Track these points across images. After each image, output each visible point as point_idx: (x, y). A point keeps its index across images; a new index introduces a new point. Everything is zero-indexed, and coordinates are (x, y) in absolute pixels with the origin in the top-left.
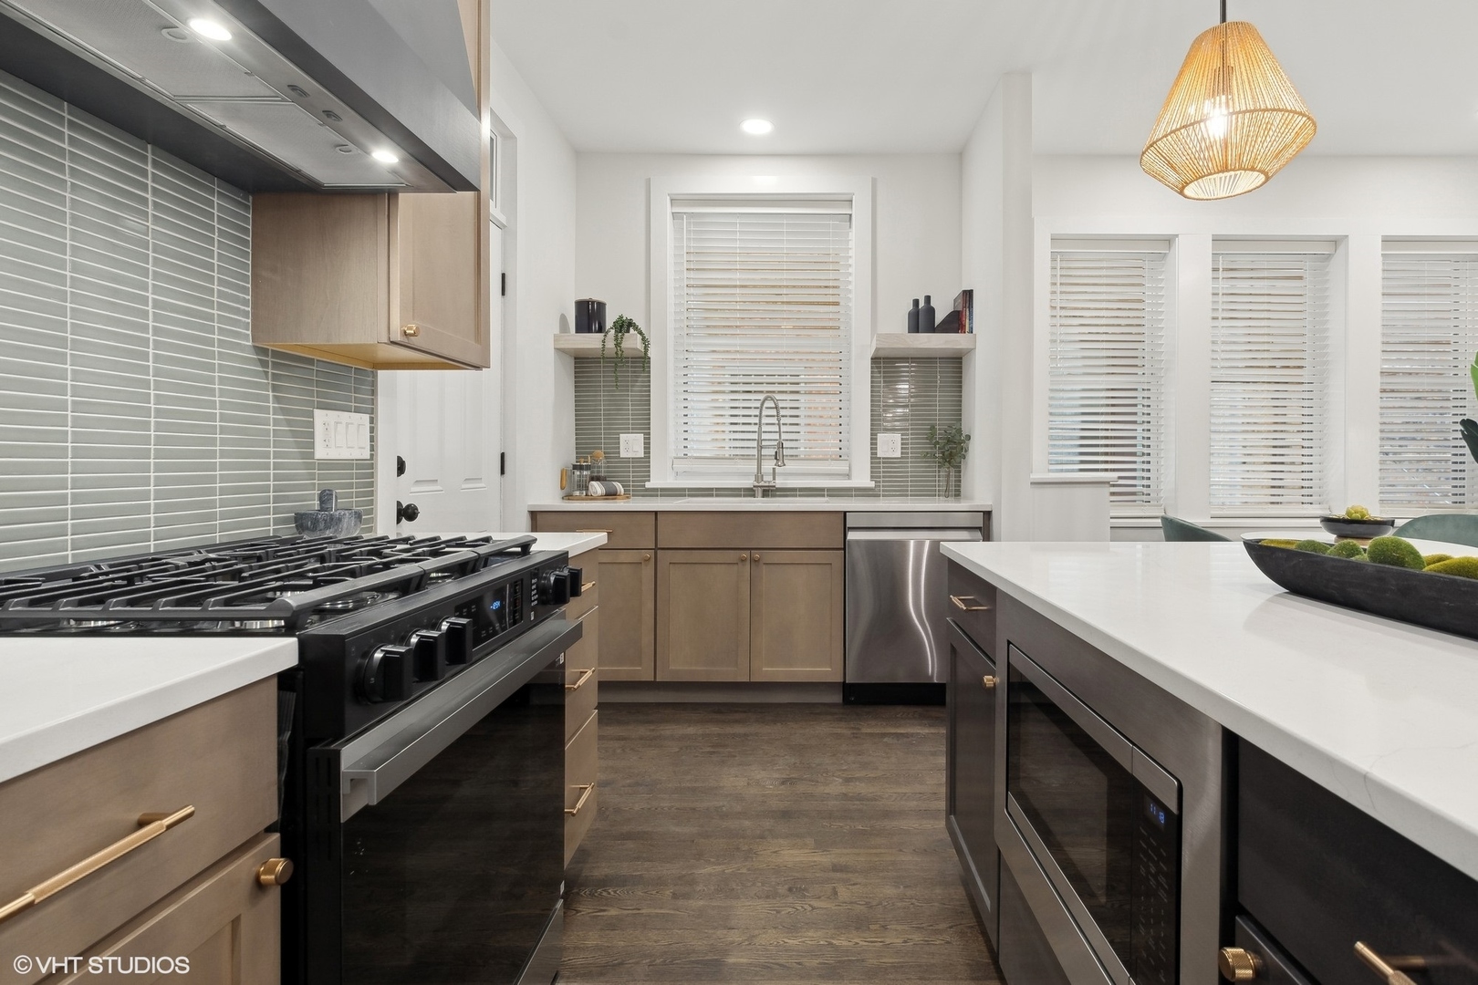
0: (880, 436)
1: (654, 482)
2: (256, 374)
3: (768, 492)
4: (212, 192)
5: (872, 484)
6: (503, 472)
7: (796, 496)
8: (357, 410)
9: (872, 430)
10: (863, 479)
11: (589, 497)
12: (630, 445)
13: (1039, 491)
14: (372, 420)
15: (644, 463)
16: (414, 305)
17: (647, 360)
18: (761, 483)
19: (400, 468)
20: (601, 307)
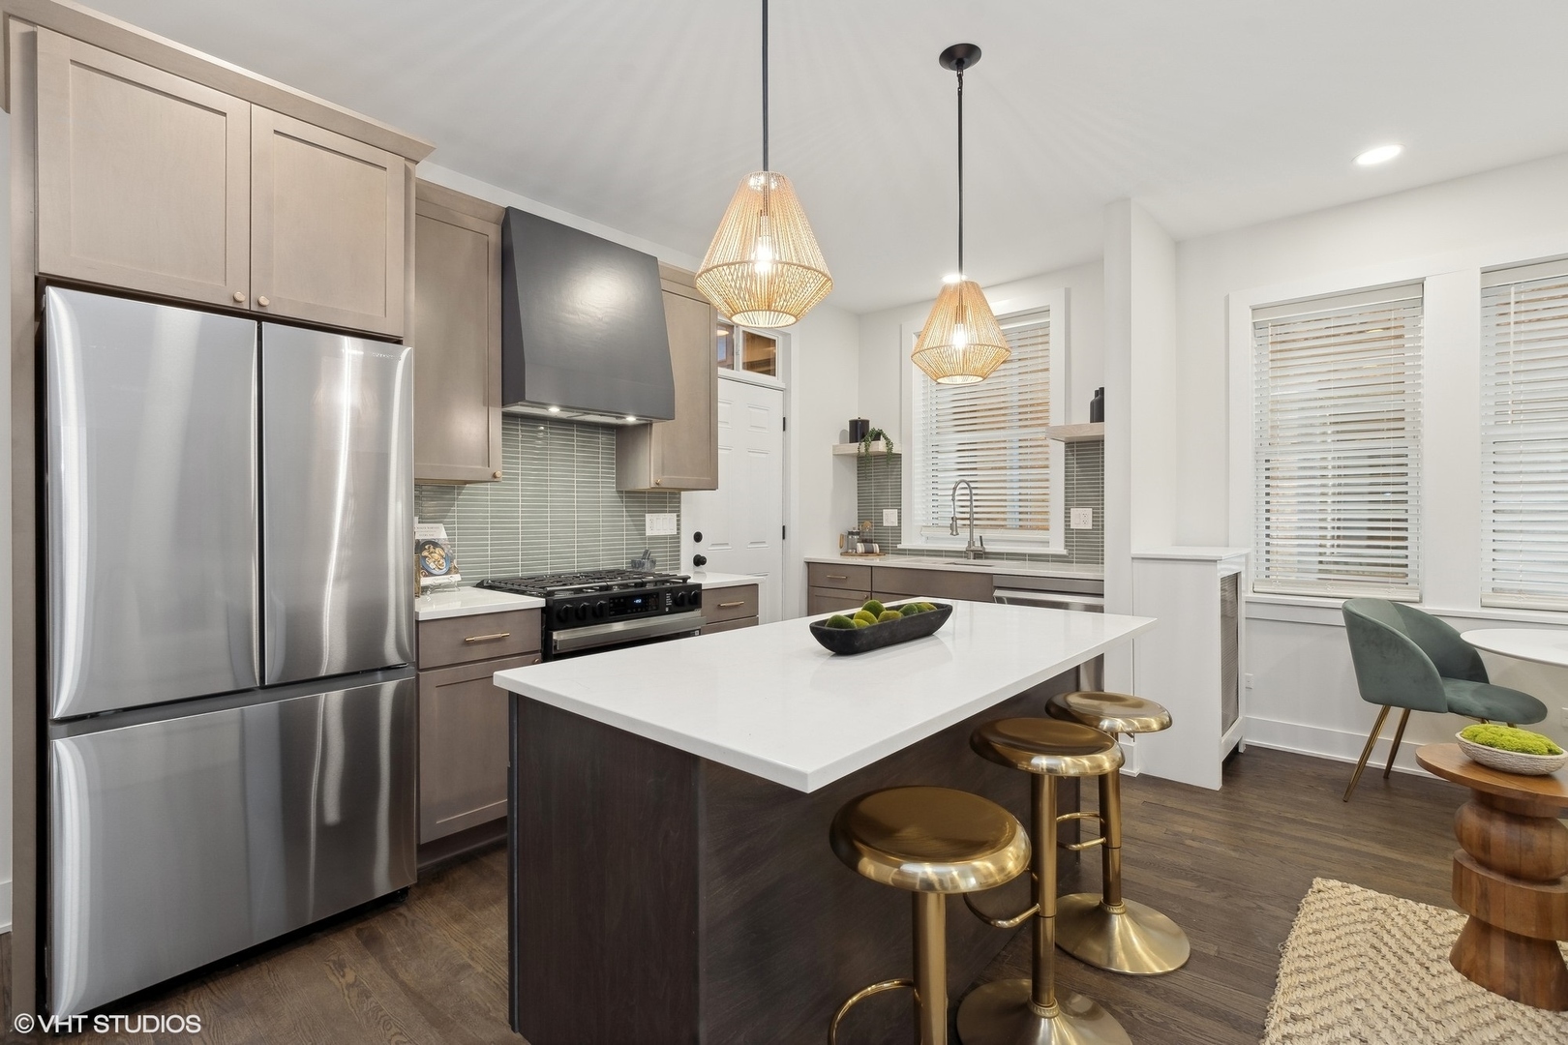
0: (1073, 511)
1: (904, 545)
2: (617, 502)
3: (980, 555)
4: (599, 433)
5: (1064, 552)
6: (784, 538)
7: (1003, 559)
8: (670, 512)
9: (1066, 505)
10: (1058, 548)
11: (856, 554)
12: (889, 517)
13: (1136, 564)
14: (678, 516)
15: (897, 531)
16: (663, 469)
17: (899, 456)
18: (972, 548)
19: (698, 537)
20: (866, 423)
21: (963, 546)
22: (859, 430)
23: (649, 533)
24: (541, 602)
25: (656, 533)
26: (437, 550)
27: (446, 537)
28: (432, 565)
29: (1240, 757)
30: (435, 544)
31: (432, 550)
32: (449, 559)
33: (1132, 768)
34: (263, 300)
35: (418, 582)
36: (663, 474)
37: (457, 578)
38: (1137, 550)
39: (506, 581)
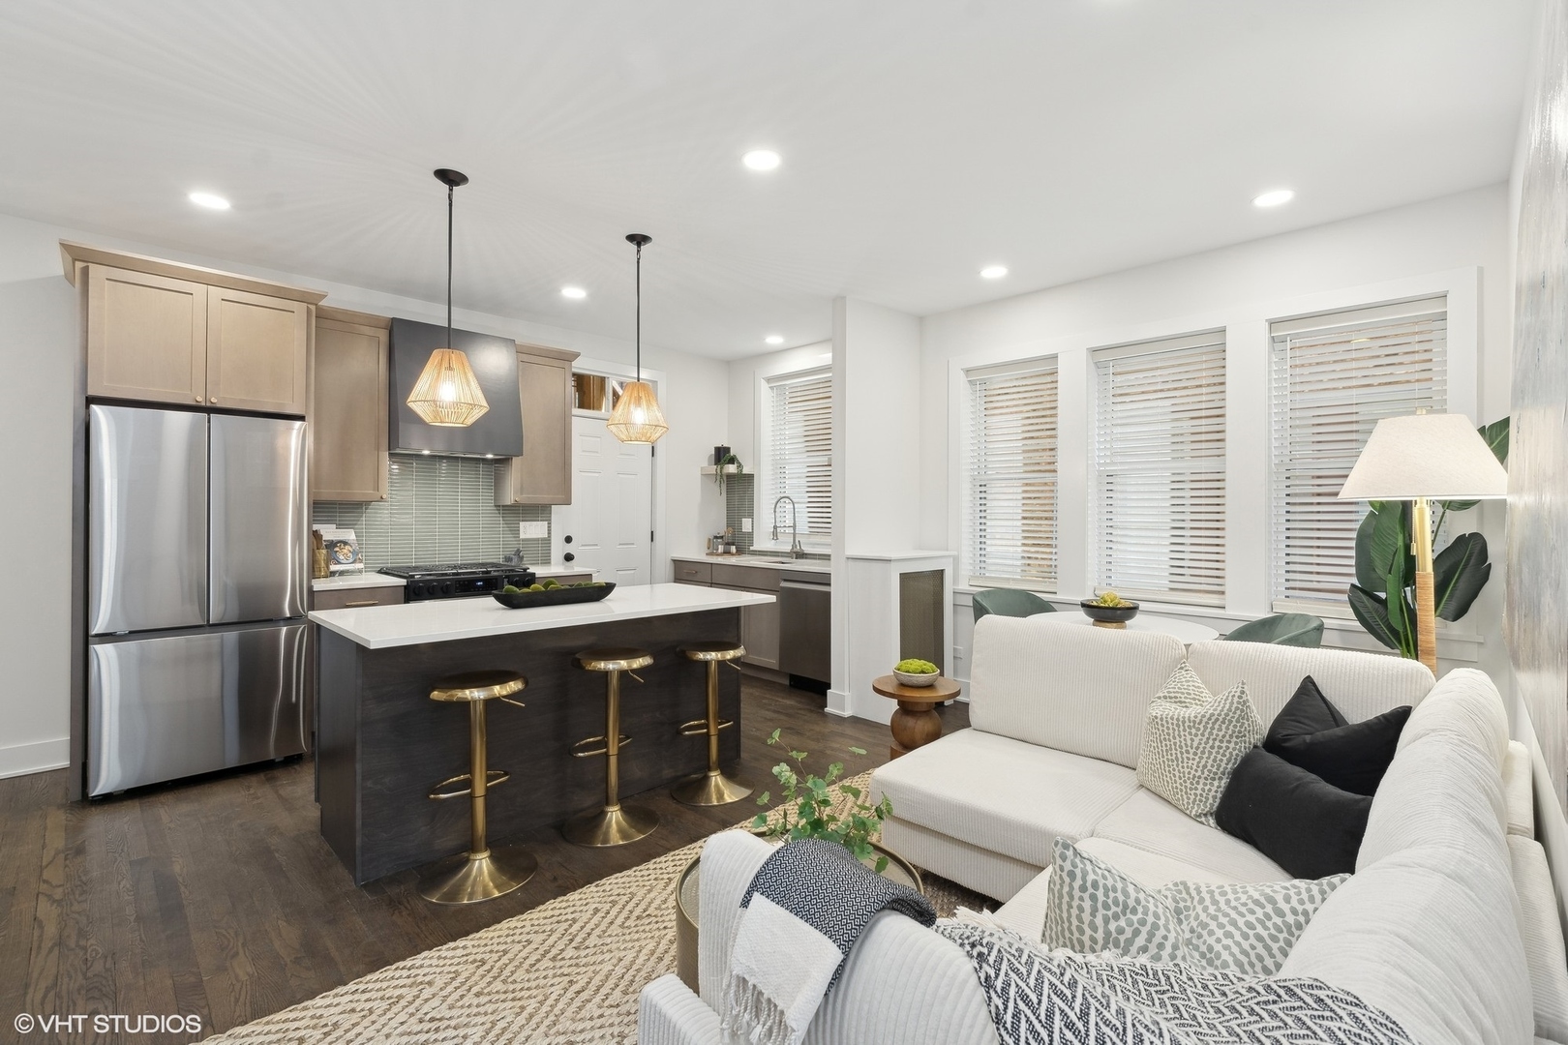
1: (755, 547)
2: (495, 514)
6: (652, 541)
7: (816, 559)
8: (542, 520)
11: (716, 554)
12: (745, 525)
14: (549, 524)
15: (750, 536)
16: (522, 490)
17: (751, 477)
18: (795, 550)
19: (568, 540)
20: (727, 450)
21: (788, 548)
22: (722, 455)
23: (522, 536)
24: (403, 582)
25: (528, 536)
26: (347, 547)
27: (355, 538)
28: (341, 557)
29: (946, 709)
30: (345, 543)
31: (342, 546)
32: (354, 553)
33: (844, 710)
34: (213, 400)
35: (328, 567)
36: (522, 494)
37: (361, 566)
38: (851, 552)
39: (393, 569)
